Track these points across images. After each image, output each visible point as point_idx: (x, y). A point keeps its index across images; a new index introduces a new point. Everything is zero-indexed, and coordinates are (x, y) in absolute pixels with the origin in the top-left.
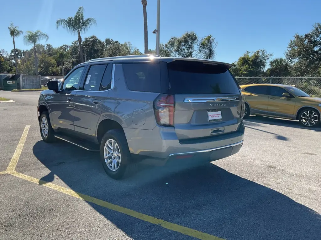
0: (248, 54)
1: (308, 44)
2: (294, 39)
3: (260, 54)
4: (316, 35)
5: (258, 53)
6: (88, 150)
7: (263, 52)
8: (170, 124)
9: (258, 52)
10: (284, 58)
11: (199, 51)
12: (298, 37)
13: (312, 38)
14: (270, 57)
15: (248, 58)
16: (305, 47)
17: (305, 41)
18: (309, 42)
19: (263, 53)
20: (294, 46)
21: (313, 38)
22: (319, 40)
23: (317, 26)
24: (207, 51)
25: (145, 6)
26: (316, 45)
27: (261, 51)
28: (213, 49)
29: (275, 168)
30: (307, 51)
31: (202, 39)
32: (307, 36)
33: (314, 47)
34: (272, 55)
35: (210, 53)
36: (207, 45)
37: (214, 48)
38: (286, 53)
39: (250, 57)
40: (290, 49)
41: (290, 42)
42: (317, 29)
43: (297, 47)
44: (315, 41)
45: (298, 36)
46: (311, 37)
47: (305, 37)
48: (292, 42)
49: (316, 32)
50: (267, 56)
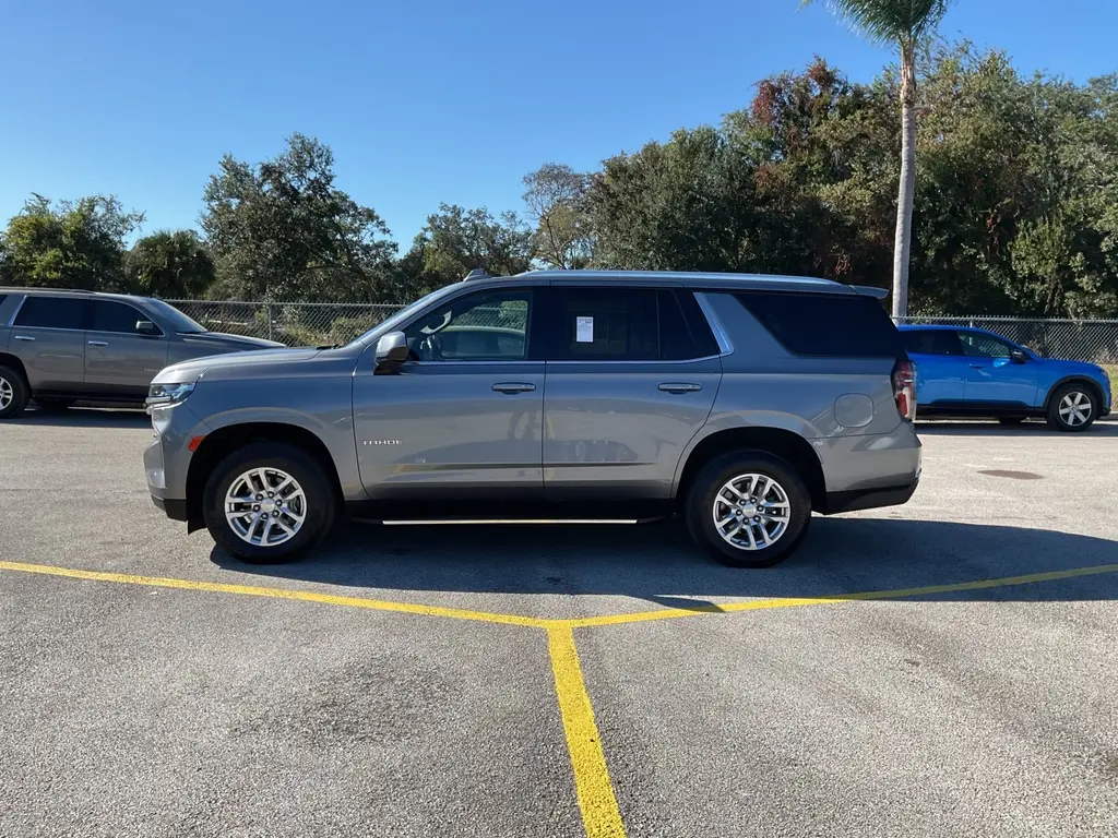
0: (45, 206)
1: (276, 196)
2: (221, 173)
3: (100, 210)
5: (90, 209)
6: (635, 521)
7: (109, 203)
9: (92, 204)
10: (203, 236)
12: (232, 167)
13: (284, 180)
14: (134, 223)
15: (51, 223)
17: (263, 186)
18: (275, 188)
19: (110, 210)
20: (226, 196)
21: (287, 178)
23: (299, 144)
27: (101, 202)
32: (268, 169)
34: (141, 217)
38: (204, 218)
39: (59, 219)
40: (214, 204)
41: (211, 181)
43: (236, 202)
44: (292, 188)
45: (235, 164)
47: (264, 174)
48: (215, 181)
50: (123, 221)
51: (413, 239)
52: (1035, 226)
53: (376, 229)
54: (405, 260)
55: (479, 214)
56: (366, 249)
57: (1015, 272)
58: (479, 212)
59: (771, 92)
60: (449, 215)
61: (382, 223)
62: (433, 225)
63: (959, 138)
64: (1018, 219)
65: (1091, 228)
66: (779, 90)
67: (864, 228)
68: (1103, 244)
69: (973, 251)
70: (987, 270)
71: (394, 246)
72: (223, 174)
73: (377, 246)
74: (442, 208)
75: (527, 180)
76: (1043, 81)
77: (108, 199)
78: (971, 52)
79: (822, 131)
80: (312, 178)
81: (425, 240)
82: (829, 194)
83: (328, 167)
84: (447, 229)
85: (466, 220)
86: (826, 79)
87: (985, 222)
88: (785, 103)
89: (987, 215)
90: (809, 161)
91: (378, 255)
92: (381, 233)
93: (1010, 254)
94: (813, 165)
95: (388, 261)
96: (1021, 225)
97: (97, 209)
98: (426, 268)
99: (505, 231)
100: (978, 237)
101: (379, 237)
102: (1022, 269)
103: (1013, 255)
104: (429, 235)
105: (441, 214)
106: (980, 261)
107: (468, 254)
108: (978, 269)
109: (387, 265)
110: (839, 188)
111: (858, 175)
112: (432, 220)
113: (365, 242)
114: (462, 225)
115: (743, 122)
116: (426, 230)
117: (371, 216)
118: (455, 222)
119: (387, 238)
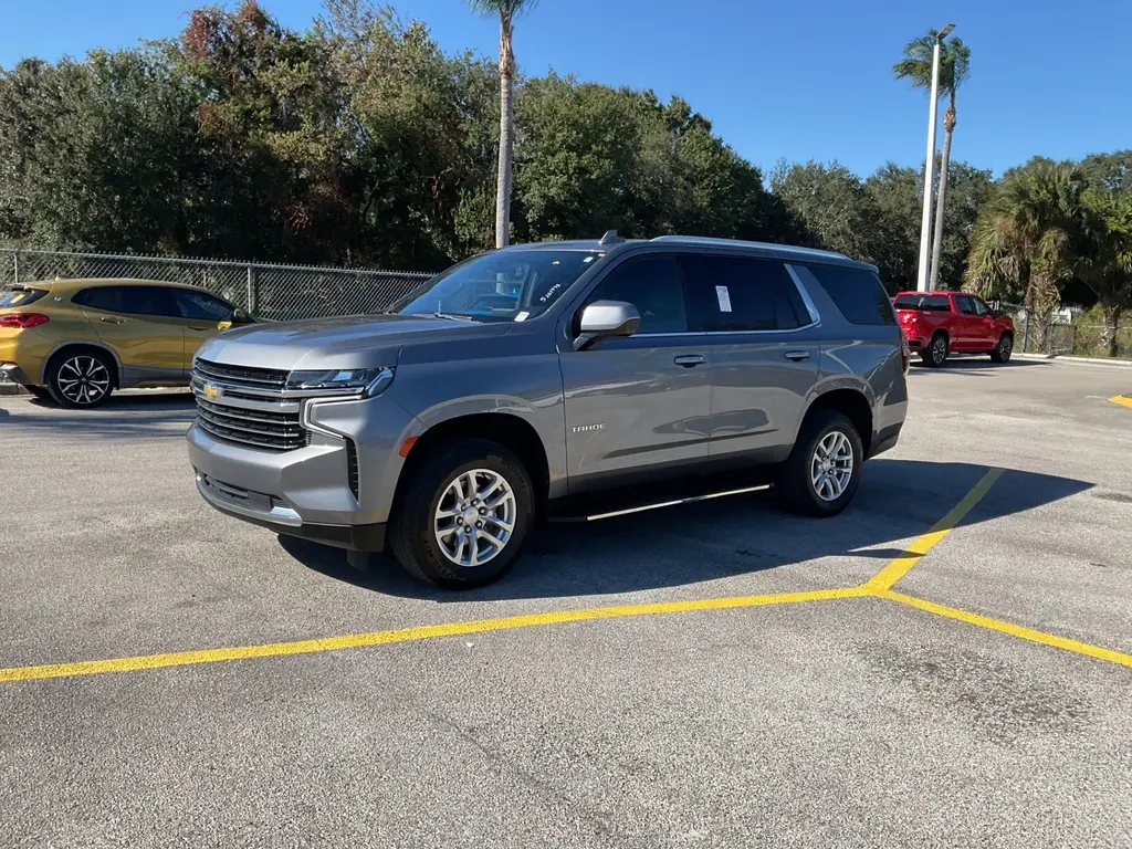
6: (767, 487)
52: (473, 196)
57: (457, 236)
59: (206, 25)
63: (404, 105)
64: (459, 188)
65: (520, 200)
66: (215, 24)
67: (317, 183)
68: (529, 215)
69: (418, 214)
70: (431, 233)
76: (473, 60)
78: (394, 19)
79: (266, 77)
82: (281, 142)
86: (260, 20)
87: (429, 189)
88: (221, 39)
89: (433, 181)
90: (254, 105)
93: (453, 220)
94: (259, 111)
96: (462, 193)
100: (423, 201)
102: (464, 234)
103: (456, 221)
106: (424, 226)
108: (421, 232)
110: (291, 138)
111: (307, 126)
115: (173, 53)
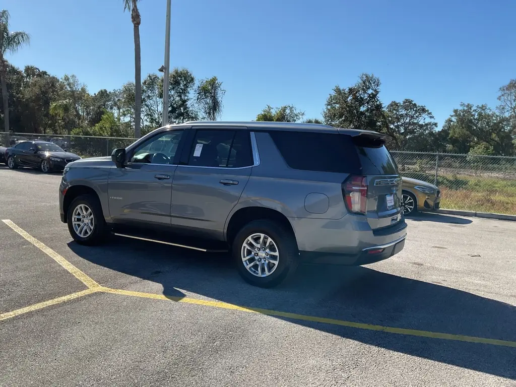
0: (270, 110)
1: (353, 102)
2: (333, 93)
3: (288, 111)
4: (363, 89)
5: (284, 111)
6: (205, 250)
7: (291, 108)
8: (361, 211)
9: (285, 108)
10: (321, 119)
11: (198, 100)
12: (338, 91)
13: (358, 95)
14: (300, 116)
15: (270, 117)
16: (349, 106)
17: (348, 98)
18: (353, 98)
19: (291, 111)
20: (334, 103)
21: (359, 93)
22: (366, 98)
23: (365, 78)
24: (209, 100)
25: (137, 25)
26: (363, 104)
27: (289, 108)
28: (219, 99)
29: (422, 265)
30: (350, 112)
31: (202, 82)
32: (351, 90)
33: (360, 106)
34: (303, 113)
35: (214, 104)
36: (210, 91)
37: (220, 97)
38: (324, 112)
39: (273, 115)
40: (329, 107)
41: (329, 96)
42: (364, 82)
43: (338, 105)
44: (361, 98)
45: (339, 89)
46: (356, 92)
47: (349, 92)
48: (331, 97)
49: (363, 86)
50: (296, 115)
51: (445, 121)
53: (427, 116)
54: (441, 132)
55: (483, 108)
56: (421, 126)
58: (483, 106)
60: (466, 108)
61: (430, 113)
62: (456, 113)
71: (436, 124)
72: (334, 94)
73: (427, 125)
74: (461, 105)
75: (502, 89)
77: (291, 107)
80: (370, 93)
81: (451, 121)
83: (378, 88)
84: (464, 115)
85: (475, 110)
91: (427, 129)
92: (429, 118)
95: (432, 132)
97: (287, 111)
98: (450, 136)
99: (497, 116)
101: (428, 120)
104: (454, 119)
105: (460, 108)
107: (475, 128)
109: (431, 134)
112: (456, 111)
113: (420, 123)
114: (473, 113)
116: (452, 116)
117: (423, 110)
118: (468, 112)
119: (432, 121)
